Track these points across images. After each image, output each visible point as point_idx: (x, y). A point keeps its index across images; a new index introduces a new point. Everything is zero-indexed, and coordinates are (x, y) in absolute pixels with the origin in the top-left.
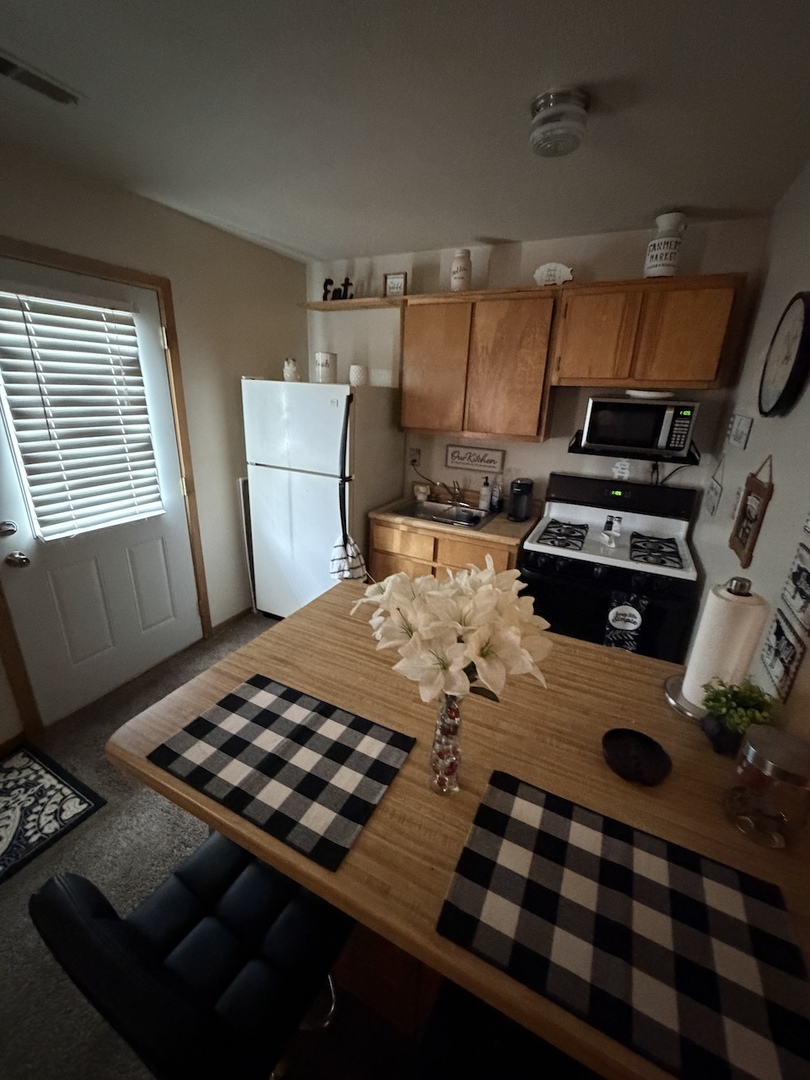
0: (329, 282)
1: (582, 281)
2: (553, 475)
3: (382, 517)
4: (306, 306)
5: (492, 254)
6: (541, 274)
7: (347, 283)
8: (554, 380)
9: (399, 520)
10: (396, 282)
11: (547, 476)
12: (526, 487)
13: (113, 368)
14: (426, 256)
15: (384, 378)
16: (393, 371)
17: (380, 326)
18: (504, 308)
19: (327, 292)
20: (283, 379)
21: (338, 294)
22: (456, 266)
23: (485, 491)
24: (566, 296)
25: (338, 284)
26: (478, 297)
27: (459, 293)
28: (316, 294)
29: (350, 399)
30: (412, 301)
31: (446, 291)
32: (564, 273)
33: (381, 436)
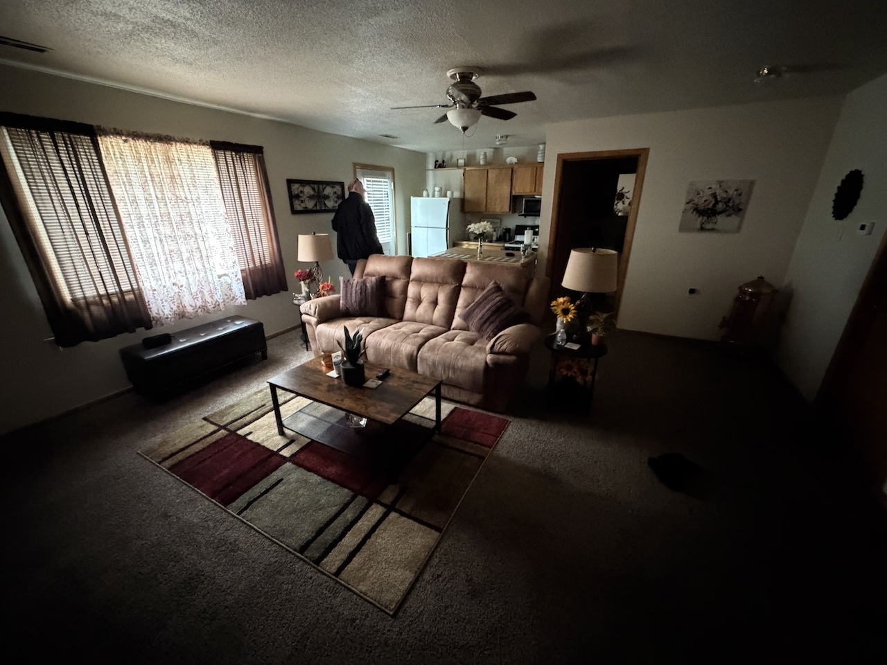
0: (437, 161)
1: (521, 162)
2: (517, 226)
3: (459, 242)
4: (426, 170)
5: (494, 153)
6: (508, 160)
7: (444, 161)
8: (513, 193)
9: (465, 242)
10: (461, 162)
11: (515, 227)
12: (508, 230)
13: (384, 196)
14: (471, 151)
15: (457, 195)
16: (460, 191)
17: (455, 175)
18: (497, 171)
19: (436, 164)
20: (422, 196)
21: (440, 165)
22: (482, 157)
23: (495, 233)
24: (515, 167)
25: (440, 161)
26: (488, 167)
27: (483, 166)
28: (431, 165)
29: (449, 202)
30: (467, 169)
31: (479, 165)
32: (515, 160)
33: (457, 214)
